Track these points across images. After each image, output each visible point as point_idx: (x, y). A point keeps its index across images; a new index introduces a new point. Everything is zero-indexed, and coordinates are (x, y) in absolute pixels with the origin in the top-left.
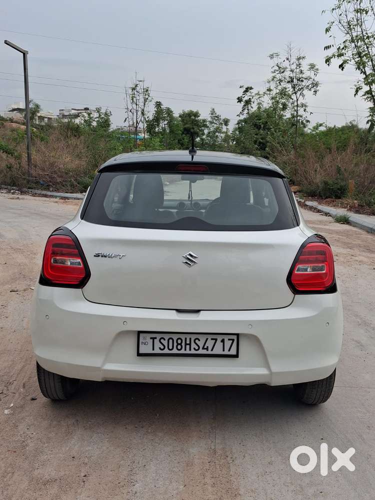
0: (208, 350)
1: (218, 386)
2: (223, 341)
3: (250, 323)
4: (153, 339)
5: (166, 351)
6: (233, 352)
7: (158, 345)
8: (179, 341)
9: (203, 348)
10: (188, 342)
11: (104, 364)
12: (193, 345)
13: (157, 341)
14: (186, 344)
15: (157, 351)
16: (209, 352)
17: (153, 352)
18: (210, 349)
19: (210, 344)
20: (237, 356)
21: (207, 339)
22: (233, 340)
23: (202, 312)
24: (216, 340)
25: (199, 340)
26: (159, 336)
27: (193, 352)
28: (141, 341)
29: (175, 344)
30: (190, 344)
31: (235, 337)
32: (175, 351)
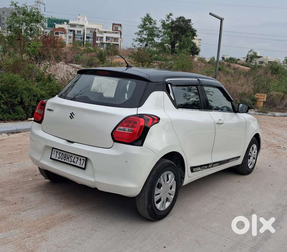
0: (74, 163)
1: (82, 184)
2: (80, 160)
3: (89, 152)
4: (57, 152)
5: (60, 159)
6: (83, 166)
7: (58, 156)
8: (65, 156)
9: (73, 162)
10: (68, 157)
11: (40, 160)
12: (70, 159)
13: (58, 153)
14: (67, 158)
15: (57, 158)
16: (75, 164)
17: (56, 159)
18: (75, 163)
19: (76, 160)
20: (84, 169)
21: (75, 157)
22: (84, 160)
23: (75, 143)
24: (78, 158)
25: (72, 157)
26: (59, 151)
27: (69, 162)
28: (53, 152)
29: (64, 157)
30: (69, 158)
31: (85, 159)
32: (63, 160)
